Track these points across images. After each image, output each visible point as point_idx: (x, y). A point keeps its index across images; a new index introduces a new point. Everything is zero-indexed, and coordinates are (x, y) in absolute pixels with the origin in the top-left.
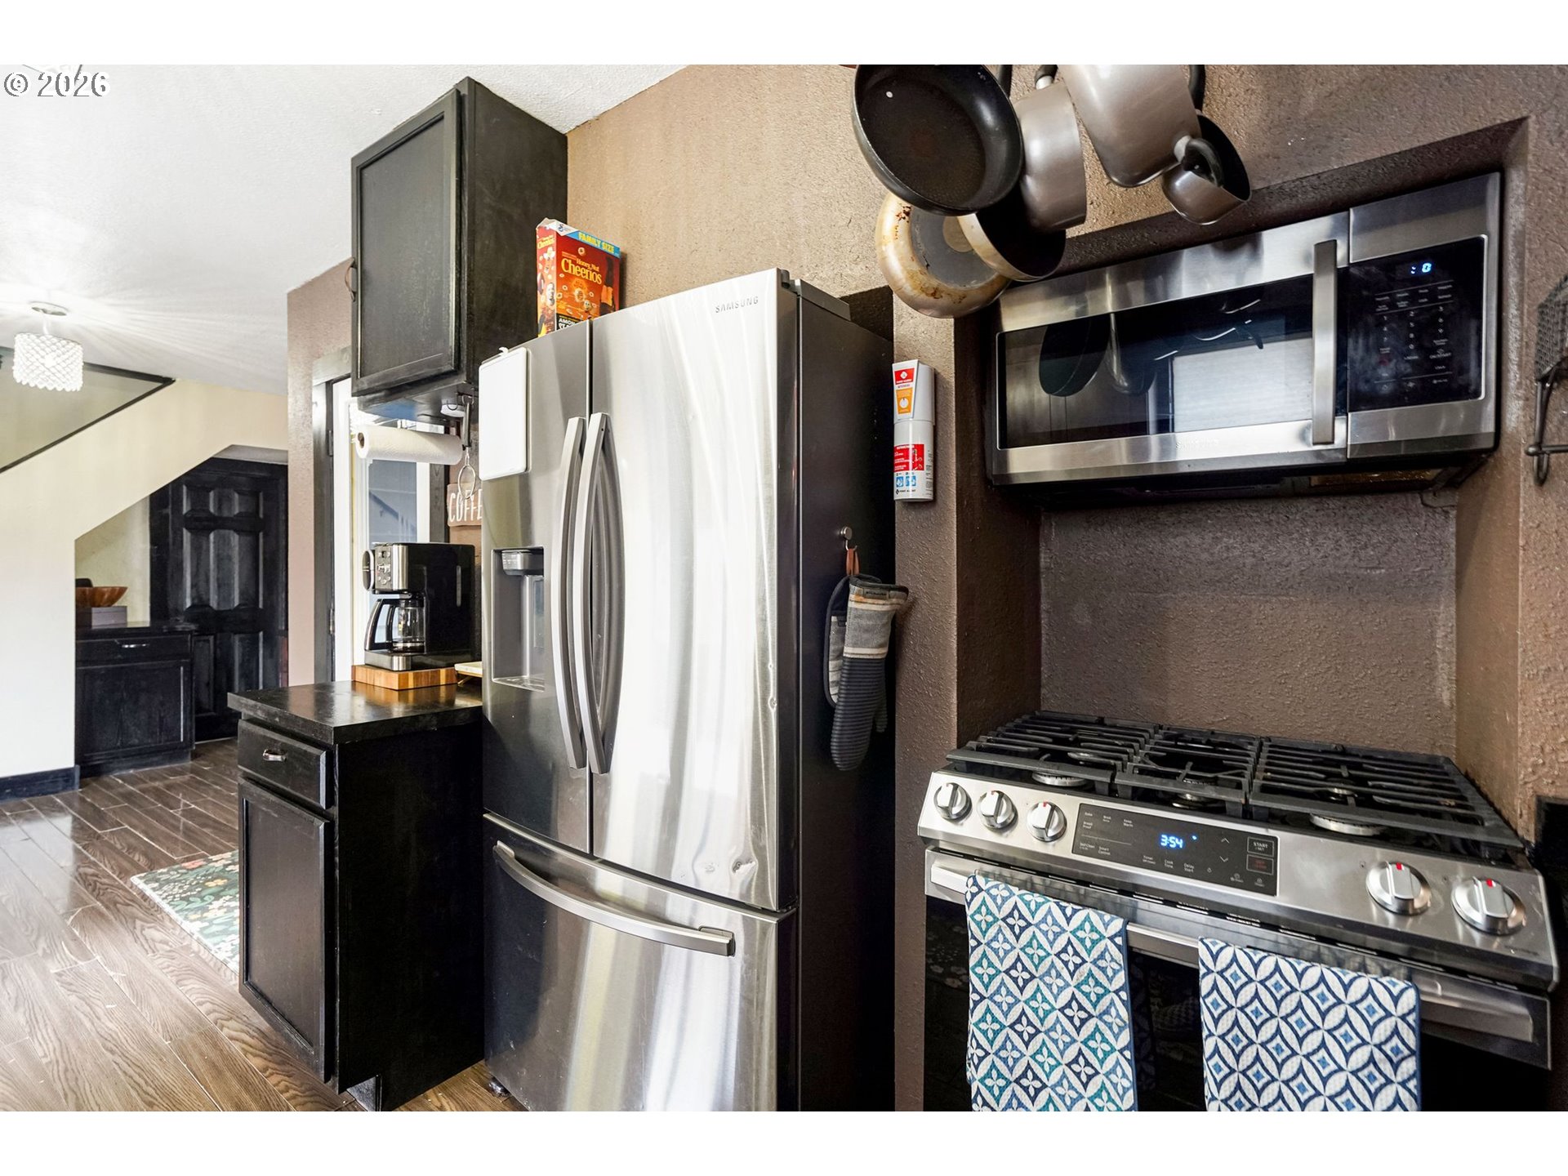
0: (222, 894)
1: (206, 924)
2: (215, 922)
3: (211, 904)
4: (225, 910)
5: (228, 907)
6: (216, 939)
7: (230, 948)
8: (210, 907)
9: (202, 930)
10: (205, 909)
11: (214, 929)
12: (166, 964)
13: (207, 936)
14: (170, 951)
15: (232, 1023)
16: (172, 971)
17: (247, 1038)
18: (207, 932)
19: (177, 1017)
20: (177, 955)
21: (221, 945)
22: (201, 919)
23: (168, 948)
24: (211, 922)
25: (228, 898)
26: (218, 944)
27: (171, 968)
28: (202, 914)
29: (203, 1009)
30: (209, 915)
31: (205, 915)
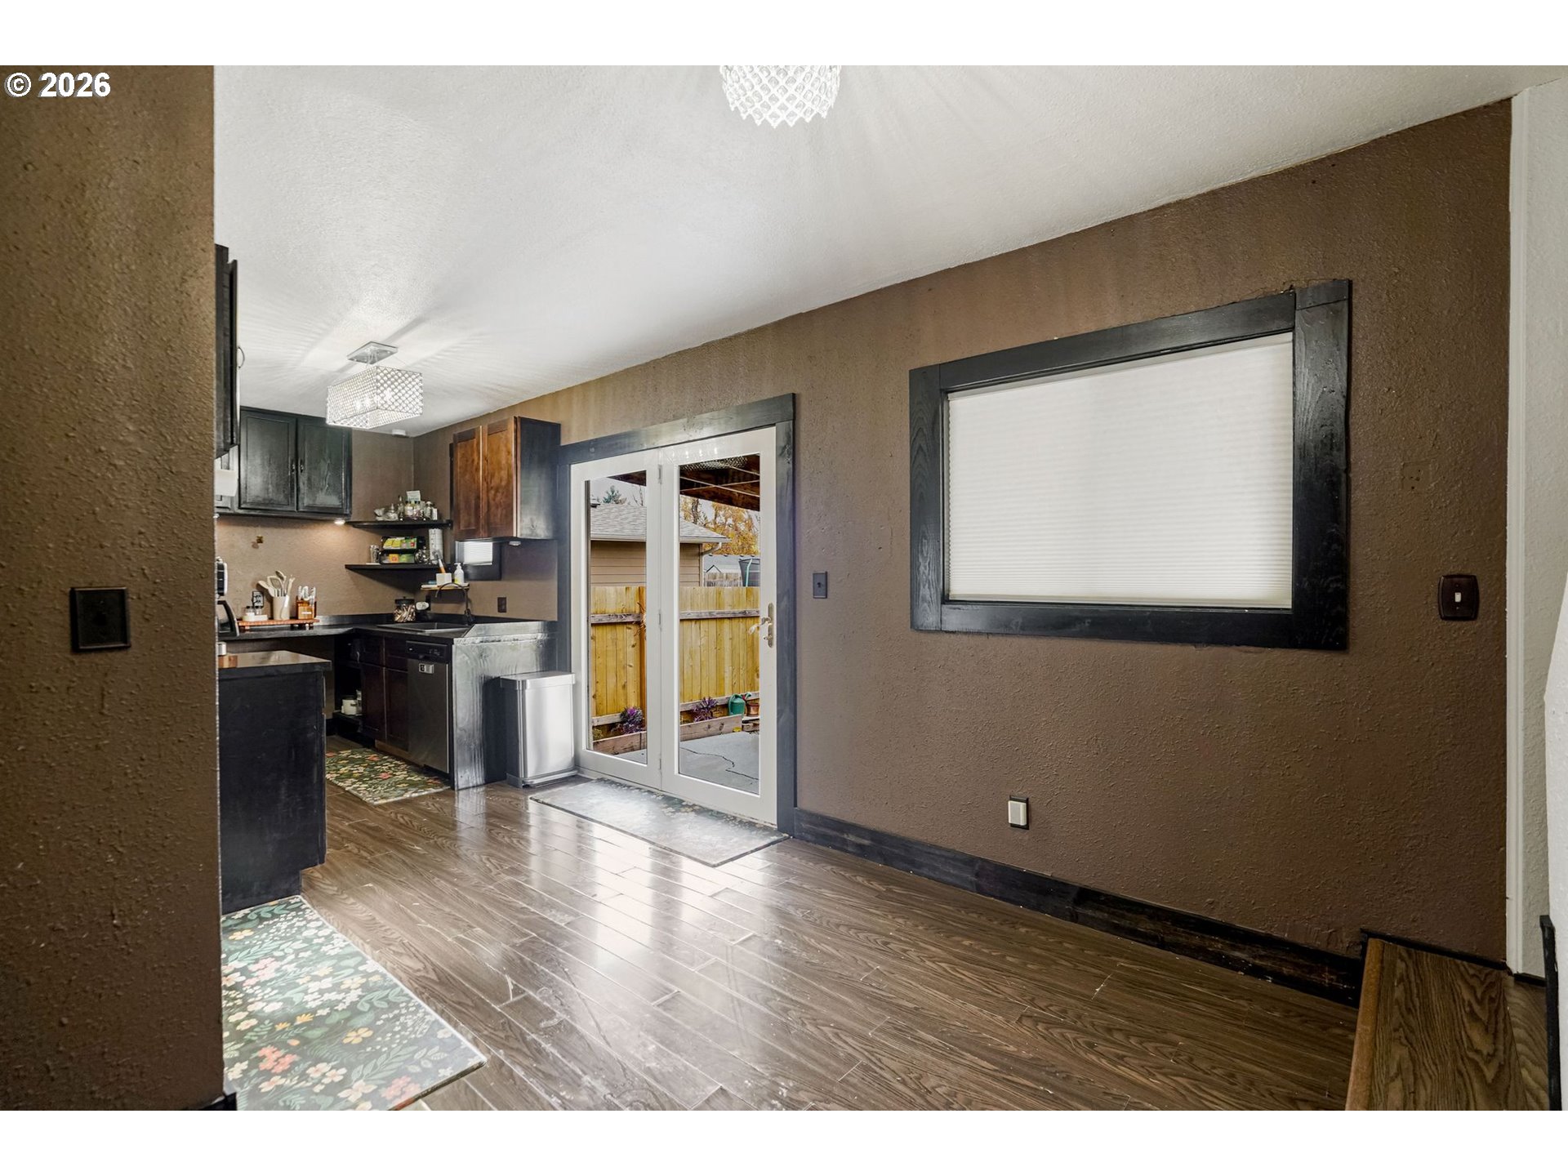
0: (348, 1014)
1: (361, 968)
2: (352, 971)
3: (360, 997)
4: (343, 987)
5: (340, 992)
6: (348, 950)
7: (335, 942)
8: (359, 992)
9: (364, 962)
10: (365, 987)
11: (352, 962)
12: (389, 933)
13: (357, 954)
14: (389, 945)
15: (331, 893)
16: (381, 927)
17: (322, 885)
18: (359, 959)
19: (367, 896)
20: (382, 940)
21: (343, 945)
22: (367, 975)
23: (391, 947)
24: (357, 972)
25: (340, 1007)
26: (346, 946)
27: (383, 929)
28: (367, 981)
29: (352, 900)
30: (359, 980)
31: (364, 980)
